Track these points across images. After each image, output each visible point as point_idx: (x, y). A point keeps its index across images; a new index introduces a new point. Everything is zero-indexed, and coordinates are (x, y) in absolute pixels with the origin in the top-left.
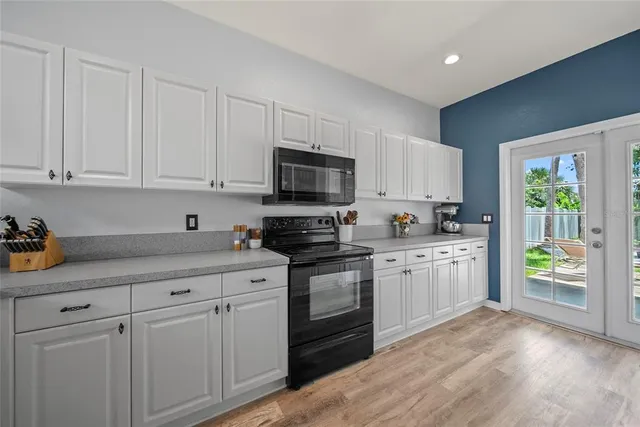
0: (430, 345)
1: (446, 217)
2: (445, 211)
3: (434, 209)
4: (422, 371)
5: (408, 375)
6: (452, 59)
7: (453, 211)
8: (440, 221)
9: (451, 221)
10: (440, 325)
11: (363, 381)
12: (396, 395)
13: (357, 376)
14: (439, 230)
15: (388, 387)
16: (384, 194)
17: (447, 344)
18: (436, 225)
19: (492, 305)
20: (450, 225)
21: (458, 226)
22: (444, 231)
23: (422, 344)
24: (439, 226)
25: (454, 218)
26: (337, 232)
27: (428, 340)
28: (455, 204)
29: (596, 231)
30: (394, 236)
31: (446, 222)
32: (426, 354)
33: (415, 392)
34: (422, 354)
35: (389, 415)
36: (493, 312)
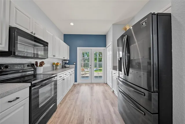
0: (69, 98)
1: (66, 63)
2: (66, 62)
3: (62, 61)
4: (71, 104)
5: (69, 107)
6: (72, 24)
7: (67, 62)
8: (64, 65)
9: (67, 64)
10: (68, 92)
11: (58, 118)
12: (70, 114)
13: (56, 118)
14: (64, 67)
15: (67, 114)
16: (55, 56)
17: (72, 95)
18: (63, 66)
19: (76, 83)
20: (67, 66)
21: (69, 66)
22: (65, 67)
23: (67, 98)
24: (64, 66)
25: (68, 64)
26: (35, 70)
27: (68, 97)
28: (68, 60)
29: (90, 66)
30: (53, 70)
31: (65, 65)
32: (70, 100)
33: (73, 110)
34: (69, 101)
35: (71, 120)
36: (76, 85)
